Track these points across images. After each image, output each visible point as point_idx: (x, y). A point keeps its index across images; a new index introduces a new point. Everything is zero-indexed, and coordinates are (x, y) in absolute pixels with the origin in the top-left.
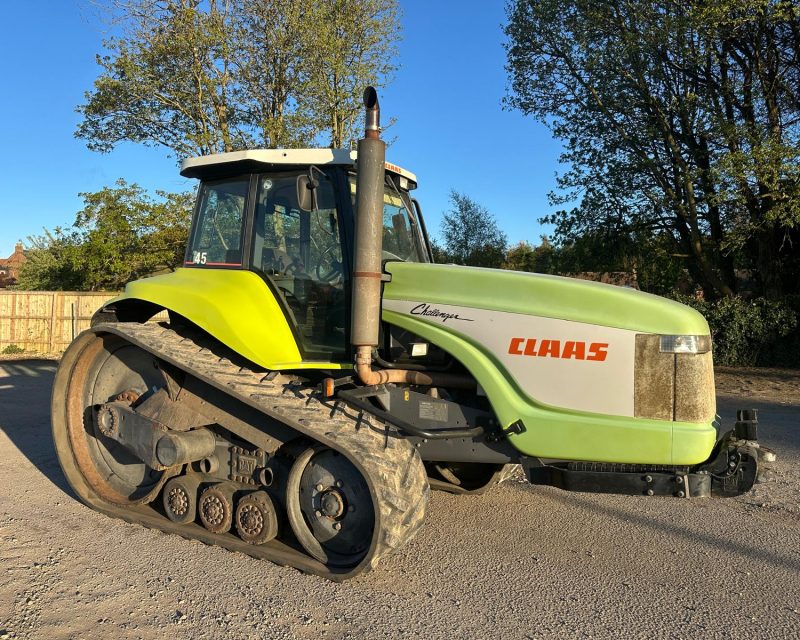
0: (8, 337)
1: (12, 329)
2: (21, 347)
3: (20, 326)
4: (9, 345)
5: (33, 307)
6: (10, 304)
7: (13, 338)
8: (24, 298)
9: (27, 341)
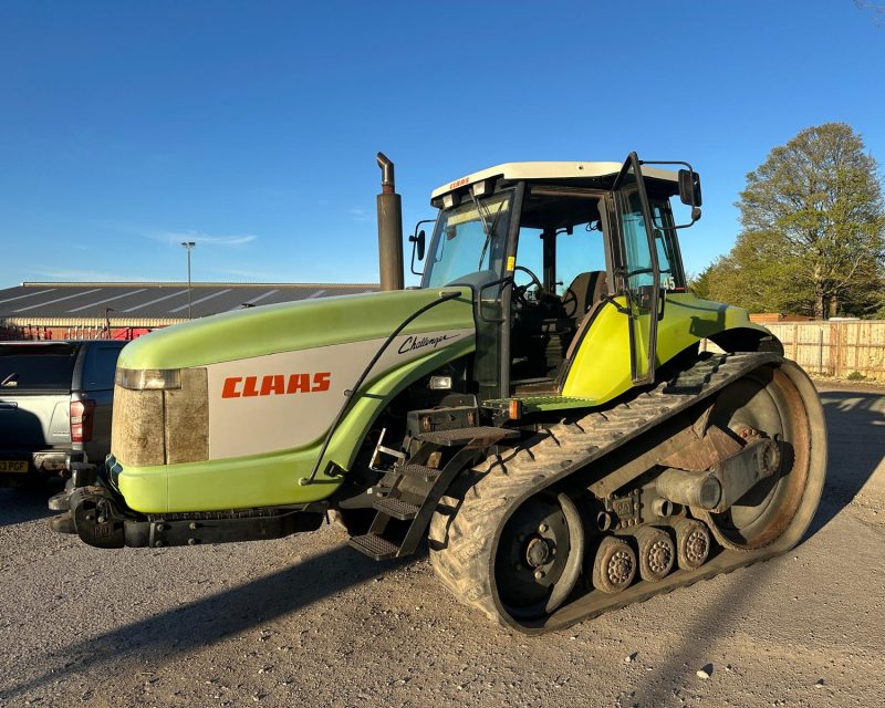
0: (853, 365)
1: (857, 357)
2: (863, 374)
3: (863, 353)
4: (853, 371)
5: (874, 336)
6: (855, 333)
7: (857, 365)
8: (867, 326)
9: (867, 369)
